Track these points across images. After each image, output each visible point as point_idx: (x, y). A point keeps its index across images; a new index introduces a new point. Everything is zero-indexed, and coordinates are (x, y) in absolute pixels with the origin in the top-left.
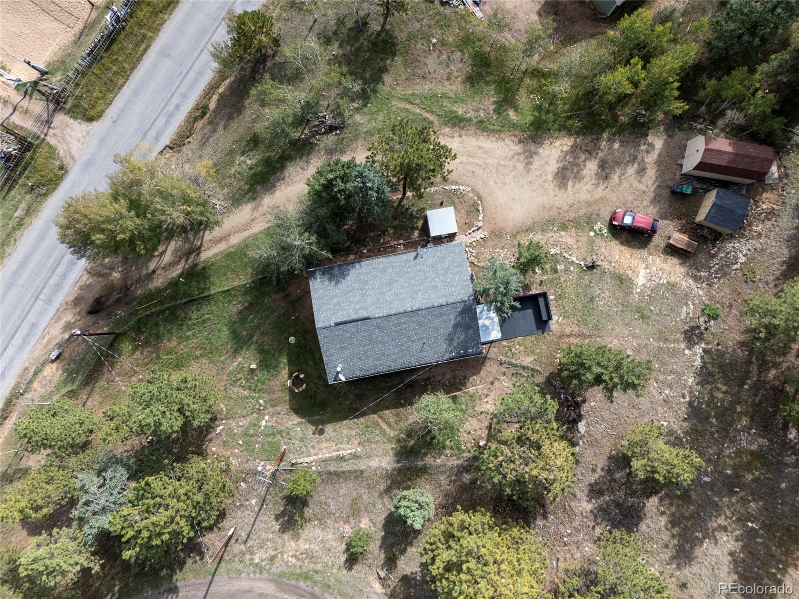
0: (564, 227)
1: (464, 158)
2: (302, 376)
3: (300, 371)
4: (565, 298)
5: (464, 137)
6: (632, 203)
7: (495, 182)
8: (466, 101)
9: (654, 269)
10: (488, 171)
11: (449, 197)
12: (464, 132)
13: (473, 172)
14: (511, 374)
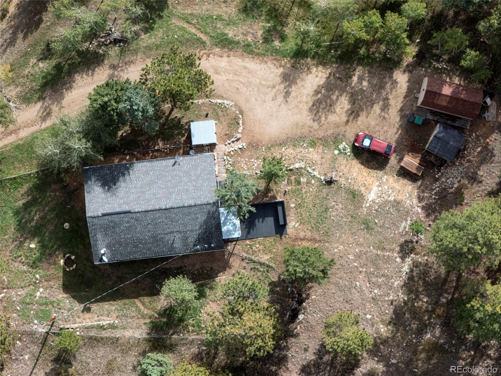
0: (313, 144)
1: (231, 75)
2: (73, 257)
3: (72, 253)
4: (304, 207)
5: (232, 58)
6: (374, 128)
7: (256, 100)
8: (238, 24)
9: (386, 187)
10: (251, 89)
11: (214, 110)
12: (232, 53)
13: (238, 89)
14: (250, 268)
